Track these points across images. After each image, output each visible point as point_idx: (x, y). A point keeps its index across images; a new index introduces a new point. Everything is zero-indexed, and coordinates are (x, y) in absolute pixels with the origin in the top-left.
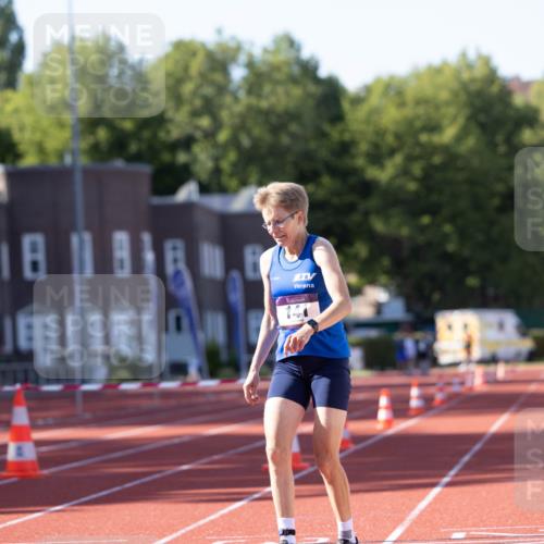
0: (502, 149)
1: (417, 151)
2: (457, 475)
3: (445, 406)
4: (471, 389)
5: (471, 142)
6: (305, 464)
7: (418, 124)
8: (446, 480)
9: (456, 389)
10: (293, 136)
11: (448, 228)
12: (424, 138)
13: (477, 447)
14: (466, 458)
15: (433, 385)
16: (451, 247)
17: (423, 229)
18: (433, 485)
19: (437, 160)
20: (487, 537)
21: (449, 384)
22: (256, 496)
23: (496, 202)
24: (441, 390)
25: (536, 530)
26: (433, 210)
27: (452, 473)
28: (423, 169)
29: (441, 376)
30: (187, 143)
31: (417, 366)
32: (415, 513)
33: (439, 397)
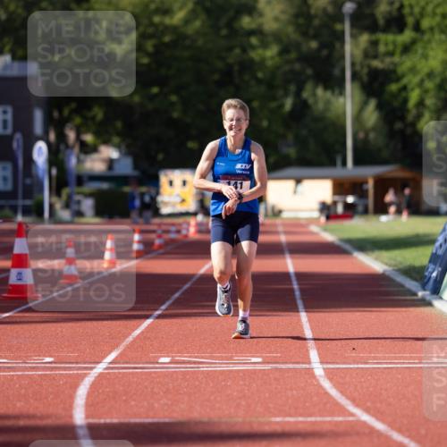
0: (224, 32)
1: (150, 30)
2: (167, 309)
3: (161, 251)
4: (186, 236)
5: (197, 24)
7: (153, 6)
8: (158, 312)
9: (173, 236)
11: (174, 98)
12: (157, 19)
13: (186, 286)
14: (177, 295)
15: (154, 232)
16: (175, 115)
17: (152, 98)
18: (147, 317)
19: (167, 39)
20: (189, 362)
21: (168, 232)
23: (216, 77)
24: (160, 237)
25: (231, 358)
26: (162, 82)
27: (163, 307)
28: (155, 46)
29: (159, 225)
31: (141, 215)
32: (130, 339)
33: (158, 242)
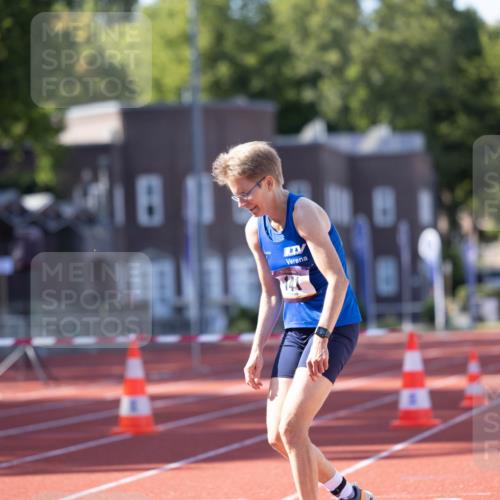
6: (437, 421)
10: (427, 72)
22: (384, 454)
30: (314, 79)
